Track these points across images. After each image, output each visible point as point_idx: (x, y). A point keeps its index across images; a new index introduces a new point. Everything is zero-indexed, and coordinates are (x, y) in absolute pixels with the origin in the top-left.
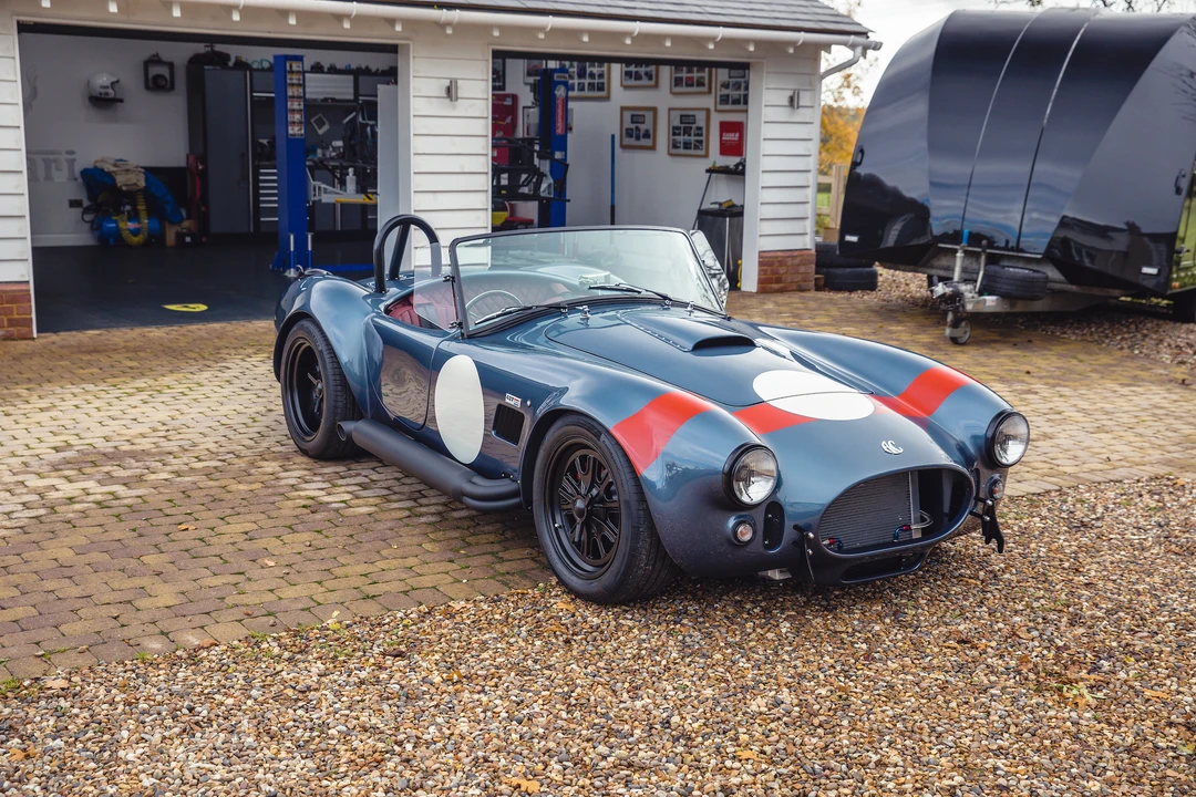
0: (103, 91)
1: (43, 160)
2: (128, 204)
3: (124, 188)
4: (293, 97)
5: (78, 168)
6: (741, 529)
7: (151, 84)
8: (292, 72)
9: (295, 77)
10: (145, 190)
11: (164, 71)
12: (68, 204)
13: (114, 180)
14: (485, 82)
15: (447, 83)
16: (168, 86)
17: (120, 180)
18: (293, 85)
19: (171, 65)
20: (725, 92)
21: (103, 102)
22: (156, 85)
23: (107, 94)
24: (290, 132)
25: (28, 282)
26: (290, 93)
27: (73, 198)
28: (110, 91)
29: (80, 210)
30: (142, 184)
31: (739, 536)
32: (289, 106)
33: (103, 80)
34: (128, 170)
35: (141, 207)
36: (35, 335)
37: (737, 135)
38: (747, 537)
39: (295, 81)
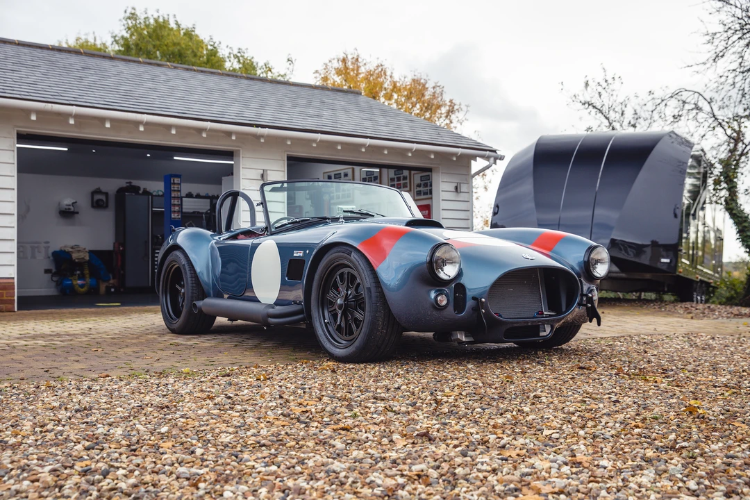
0: (67, 207)
1: (31, 247)
2: (79, 270)
3: (77, 260)
4: (174, 197)
5: (51, 251)
6: (439, 298)
7: (95, 204)
8: (174, 184)
9: (176, 186)
10: (89, 262)
11: (103, 197)
12: (43, 271)
13: (71, 256)
14: (282, 173)
15: (262, 172)
16: (105, 205)
17: (75, 256)
18: (175, 191)
19: (106, 194)
20: (419, 189)
21: (67, 214)
22: (98, 205)
23: (69, 209)
24: (173, 217)
25: (13, 278)
26: (173, 195)
27: (46, 268)
28: (71, 207)
29: (50, 275)
30: (87, 258)
31: (439, 302)
32: (172, 203)
33: (67, 202)
34: (79, 251)
35: (87, 272)
36: (16, 310)
37: (427, 212)
38: (444, 303)
39: (176, 189)
